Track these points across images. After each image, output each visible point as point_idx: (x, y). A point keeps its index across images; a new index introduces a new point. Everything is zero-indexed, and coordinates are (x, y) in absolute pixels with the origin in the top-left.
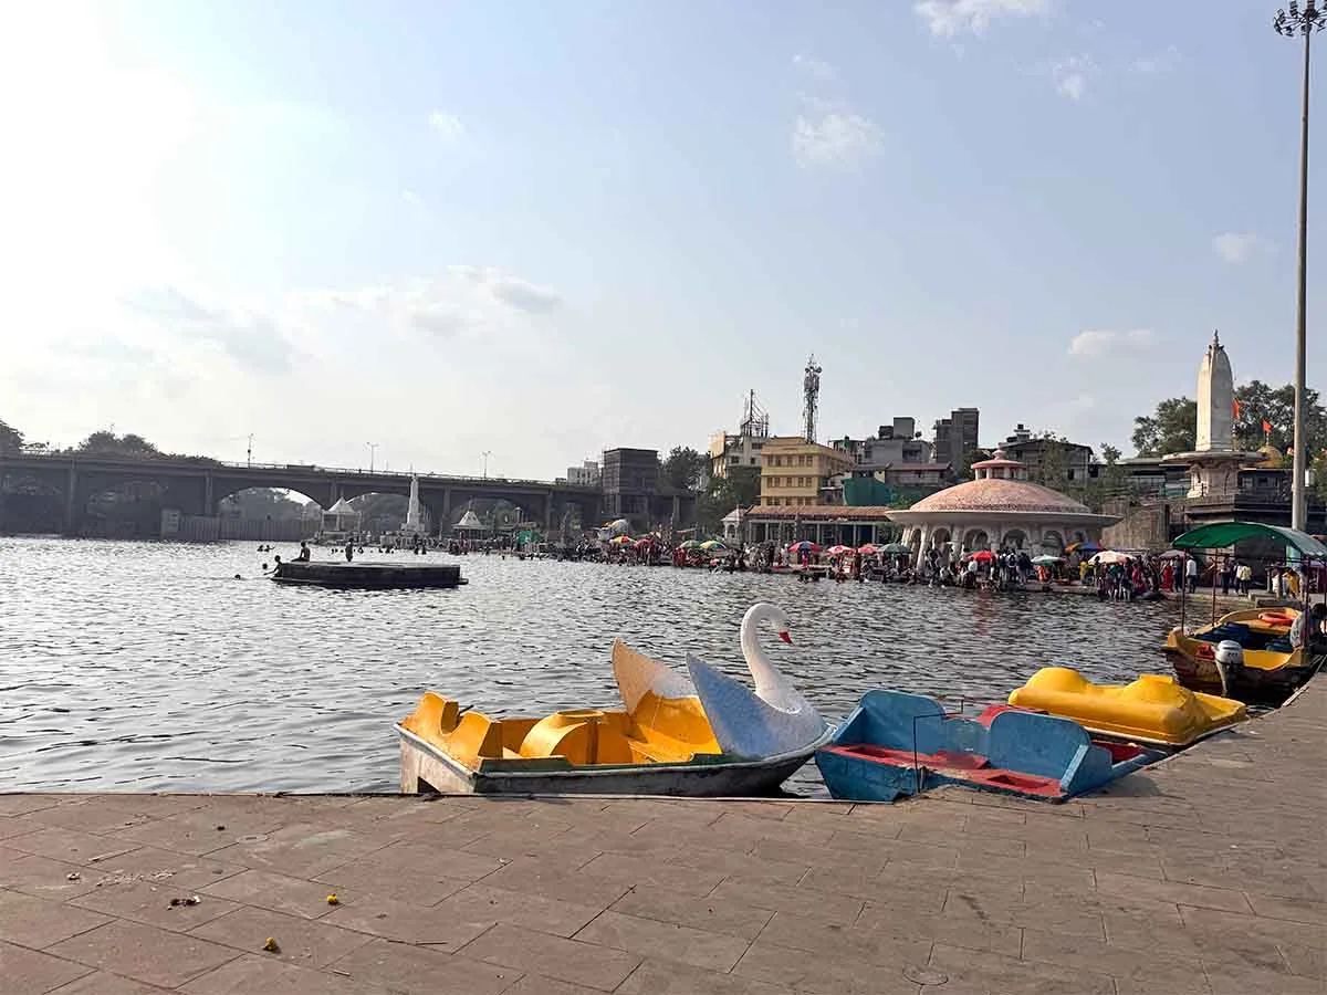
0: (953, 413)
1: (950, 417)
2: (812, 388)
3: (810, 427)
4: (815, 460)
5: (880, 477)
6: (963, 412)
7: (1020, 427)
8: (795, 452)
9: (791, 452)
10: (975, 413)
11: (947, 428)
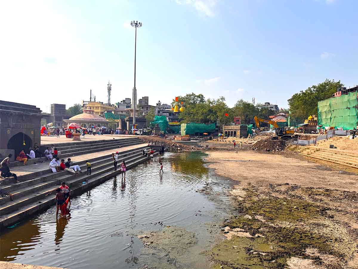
0: (143, 97)
1: (142, 98)
2: (109, 89)
3: (109, 100)
4: (100, 108)
5: (113, 112)
6: (145, 97)
7: (159, 101)
8: (94, 106)
9: (93, 106)
10: (148, 97)
11: (141, 101)
